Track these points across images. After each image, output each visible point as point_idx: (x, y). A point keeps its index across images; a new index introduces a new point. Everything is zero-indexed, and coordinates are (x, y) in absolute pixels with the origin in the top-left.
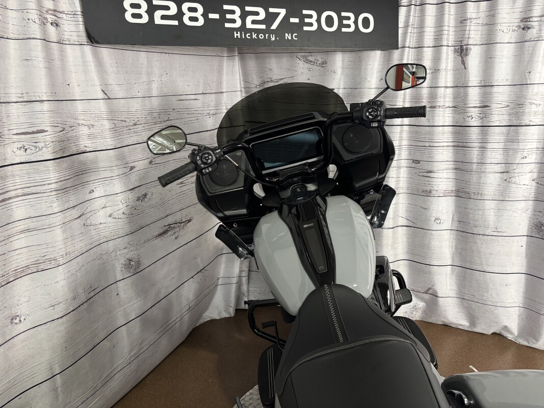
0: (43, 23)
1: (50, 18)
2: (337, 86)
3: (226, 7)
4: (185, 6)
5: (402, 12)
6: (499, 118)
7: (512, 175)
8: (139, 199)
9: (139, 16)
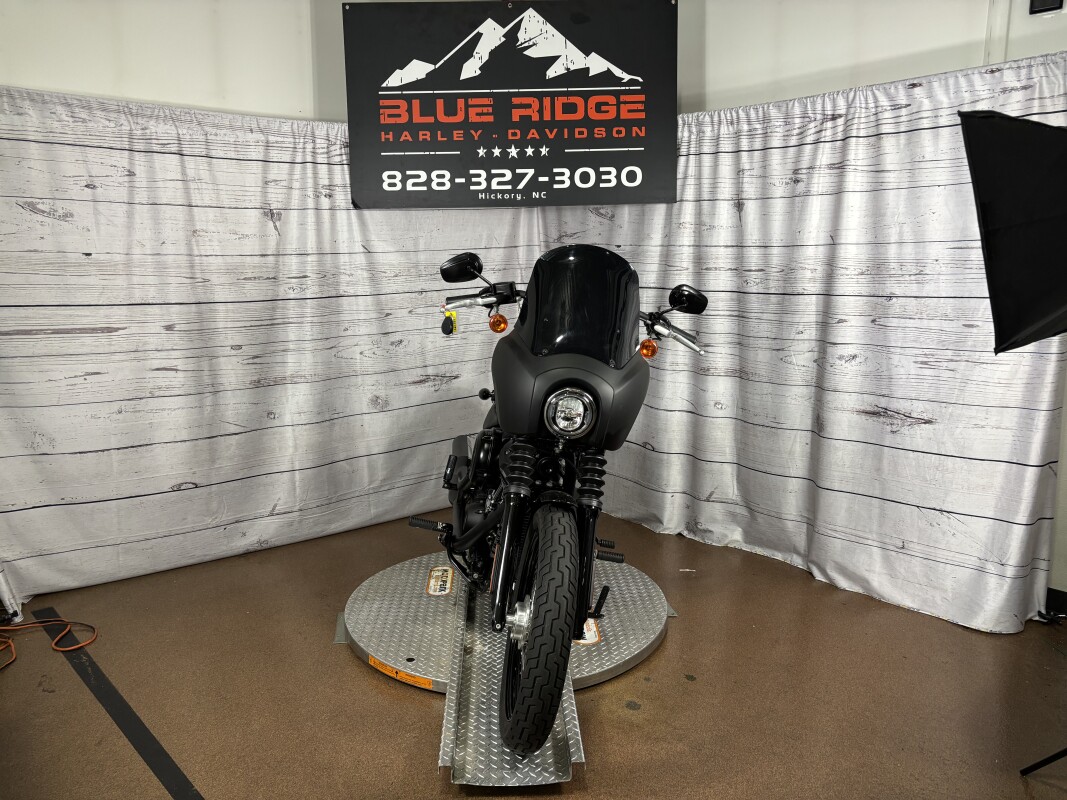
0: (317, 196)
1: (324, 192)
2: (623, 243)
3: (472, 172)
4: (434, 174)
5: (682, 161)
6: (774, 286)
7: (787, 353)
8: (392, 344)
9: (394, 185)
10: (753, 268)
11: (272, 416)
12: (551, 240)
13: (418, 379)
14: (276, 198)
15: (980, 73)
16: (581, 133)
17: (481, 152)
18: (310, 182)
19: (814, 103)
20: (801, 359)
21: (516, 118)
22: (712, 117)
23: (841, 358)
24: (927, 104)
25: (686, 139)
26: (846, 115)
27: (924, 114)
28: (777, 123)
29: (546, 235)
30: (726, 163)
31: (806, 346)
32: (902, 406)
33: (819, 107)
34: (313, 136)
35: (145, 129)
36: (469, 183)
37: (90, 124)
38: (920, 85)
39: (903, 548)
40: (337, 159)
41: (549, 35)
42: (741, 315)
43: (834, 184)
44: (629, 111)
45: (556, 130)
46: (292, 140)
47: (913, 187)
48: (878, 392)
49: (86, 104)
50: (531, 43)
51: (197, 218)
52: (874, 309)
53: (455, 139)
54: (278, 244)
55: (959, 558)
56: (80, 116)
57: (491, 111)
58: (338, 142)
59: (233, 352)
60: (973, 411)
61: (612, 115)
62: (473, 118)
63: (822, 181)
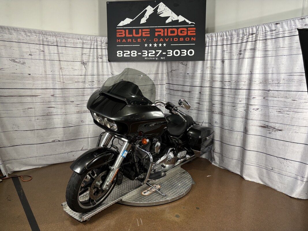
0: (97, 58)
1: (99, 57)
2: (189, 73)
3: (143, 51)
4: (132, 52)
5: (207, 48)
6: (233, 86)
7: (236, 107)
9: (120, 55)
10: (227, 81)
11: (83, 122)
14: (85, 58)
15: (298, 19)
16: (176, 39)
17: (146, 45)
18: (95, 54)
19: (246, 30)
20: (241, 109)
21: (156, 35)
22: (215, 34)
23: (254, 109)
24: (281, 30)
25: (208, 41)
26: (256, 33)
27: (280, 33)
28: (235, 36)
29: (167, 70)
30: (219, 48)
31: (242, 105)
32: (272, 125)
33: (248, 31)
34: (97, 41)
35: (47, 38)
36: (142, 54)
37: (31, 37)
38: (279, 23)
39: (272, 170)
40: (104, 47)
41: (167, 10)
42: (222, 95)
43: (252, 55)
44: (191, 33)
45: (168, 39)
46: (90, 42)
47: (277, 56)
48: (265, 120)
49: (30, 31)
50: (161, 13)
51: (62, 64)
52: (264, 94)
53: (138, 41)
54: (85, 72)
55: (289, 174)
56: (28, 35)
57: (149, 33)
58: (104, 42)
59: (71, 103)
60: (295, 128)
61: (185, 34)
62: (144, 35)
63: (248, 54)
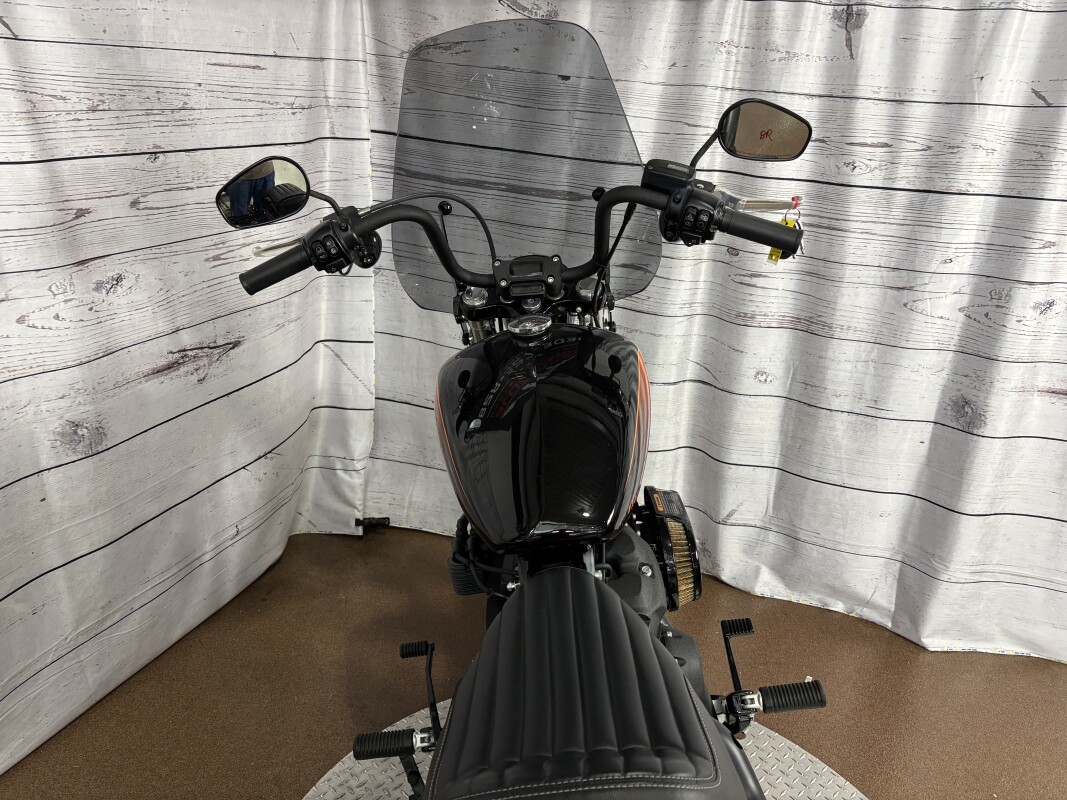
2: (575, 72)
6: (908, 173)
7: (917, 295)
8: (99, 287)
10: (869, 141)
12: (396, 53)
13: (162, 362)
29: (379, 39)
31: (954, 283)
